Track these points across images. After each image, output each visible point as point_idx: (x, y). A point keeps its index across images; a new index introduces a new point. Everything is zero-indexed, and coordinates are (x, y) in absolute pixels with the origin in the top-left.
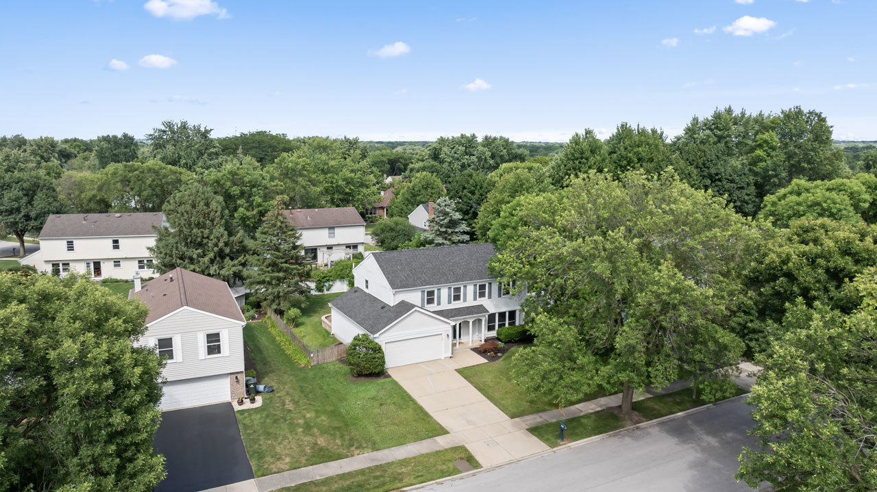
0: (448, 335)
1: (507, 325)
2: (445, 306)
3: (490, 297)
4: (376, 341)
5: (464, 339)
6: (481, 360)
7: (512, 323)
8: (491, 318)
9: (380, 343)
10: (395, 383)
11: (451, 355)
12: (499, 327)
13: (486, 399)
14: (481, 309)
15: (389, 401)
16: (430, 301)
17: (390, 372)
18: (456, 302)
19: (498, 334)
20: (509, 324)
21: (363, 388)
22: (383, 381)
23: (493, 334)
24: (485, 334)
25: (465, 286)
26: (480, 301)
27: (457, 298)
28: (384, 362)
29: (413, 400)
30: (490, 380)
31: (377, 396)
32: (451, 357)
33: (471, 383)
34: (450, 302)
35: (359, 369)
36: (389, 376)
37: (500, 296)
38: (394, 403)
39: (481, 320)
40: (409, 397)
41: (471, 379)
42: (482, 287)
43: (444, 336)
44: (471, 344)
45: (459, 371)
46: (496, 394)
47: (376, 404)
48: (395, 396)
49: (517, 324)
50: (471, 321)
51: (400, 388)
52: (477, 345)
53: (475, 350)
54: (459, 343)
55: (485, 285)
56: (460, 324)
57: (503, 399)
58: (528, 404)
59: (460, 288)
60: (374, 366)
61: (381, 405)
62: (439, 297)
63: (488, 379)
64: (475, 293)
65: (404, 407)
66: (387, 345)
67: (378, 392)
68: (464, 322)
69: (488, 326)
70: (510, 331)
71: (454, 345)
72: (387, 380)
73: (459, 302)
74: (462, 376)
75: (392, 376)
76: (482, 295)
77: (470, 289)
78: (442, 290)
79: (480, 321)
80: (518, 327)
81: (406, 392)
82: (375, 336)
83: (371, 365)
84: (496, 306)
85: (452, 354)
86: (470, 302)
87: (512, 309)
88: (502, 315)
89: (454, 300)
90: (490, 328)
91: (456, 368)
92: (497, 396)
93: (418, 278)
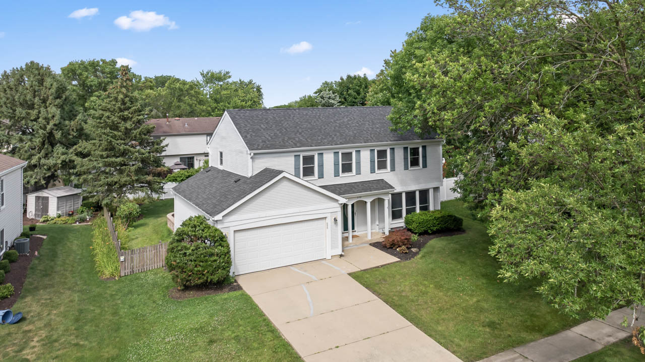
0: (335, 220)
1: (418, 210)
2: (330, 179)
3: (393, 169)
4: (219, 226)
5: (359, 231)
6: (388, 258)
7: (424, 208)
8: (396, 198)
9: (224, 232)
10: (247, 299)
11: (340, 252)
12: (407, 214)
13: (410, 324)
14: (382, 184)
15: (227, 334)
16: (308, 172)
17: (241, 282)
18: (346, 174)
19: (407, 222)
20: (421, 208)
21: (188, 310)
22: (225, 296)
23: (400, 223)
24: (389, 223)
25: (358, 152)
26: (380, 175)
27: (347, 168)
28: (229, 263)
29: (273, 331)
30: (407, 289)
31: (209, 324)
32: (341, 256)
33: (378, 294)
34: (337, 174)
35: (184, 275)
36: (240, 288)
37: (406, 168)
38: (237, 339)
39: (383, 200)
40: (268, 323)
41: (377, 288)
42: (382, 154)
43: (330, 221)
44: (369, 238)
45: (355, 276)
46: (423, 312)
47: (202, 341)
48: (241, 322)
49: (431, 208)
50: (369, 201)
51: (254, 307)
52: (379, 238)
53: (376, 245)
54: (353, 237)
55: (386, 151)
56: (353, 205)
57: (438, 322)
58: (488, 330)
59: (351, 153)
60: (211, 269)
61: (211, 342)
62: (321, 166)
63: (405, 286)
64: (372, 162)
65: (255, 345)
66: (238, 235)
67: (211, 316)
68: (357, 202)
69: (393, 212)
70: (424, 217)
71: (345, 239)
72: (233, 294)
73: (349, 174)
74: (361, 283)
75: (243, 288)
76: (382, 165)
77: (365, 155)
78: (325, 156)
79: (380, 201)
80: (433, 212)
81: (262, 315)
82: (216, 218)
83: (205, 268)
84: (403, 183)
85: (343, 251)
86: (366, 175)
87: (423, 187)
88: (411, 196)
89: (343, 171)
90: (396, 215)
91: (350, 271)
92: (425, 316)
93: (289, 139)
